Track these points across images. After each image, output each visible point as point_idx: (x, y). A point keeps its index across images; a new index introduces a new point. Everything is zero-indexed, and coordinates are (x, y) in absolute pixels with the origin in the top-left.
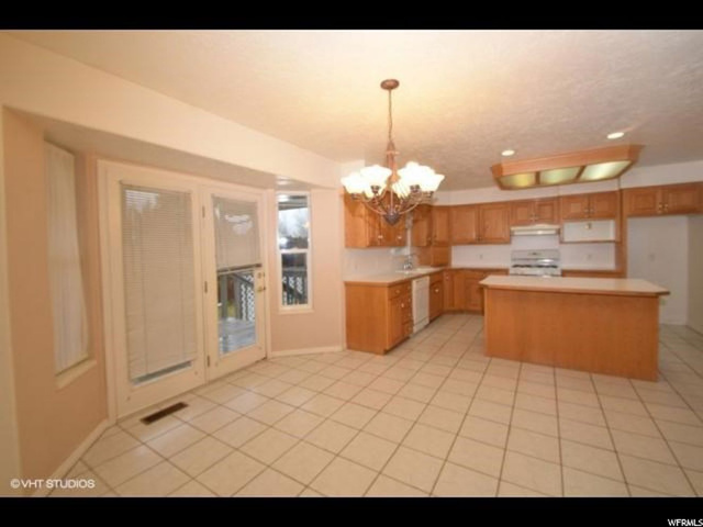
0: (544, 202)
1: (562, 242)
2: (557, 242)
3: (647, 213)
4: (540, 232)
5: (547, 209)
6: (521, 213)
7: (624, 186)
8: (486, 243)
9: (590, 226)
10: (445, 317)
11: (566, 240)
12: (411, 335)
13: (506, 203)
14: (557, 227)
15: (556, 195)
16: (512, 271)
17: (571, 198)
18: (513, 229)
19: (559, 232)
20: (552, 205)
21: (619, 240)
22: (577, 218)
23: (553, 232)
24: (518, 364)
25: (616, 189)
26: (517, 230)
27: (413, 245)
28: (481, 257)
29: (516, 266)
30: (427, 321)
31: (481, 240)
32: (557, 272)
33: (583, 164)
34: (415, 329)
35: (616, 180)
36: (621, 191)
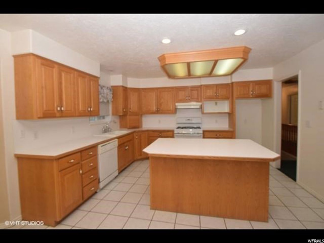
0: (194, 88)
1: (203, 113)
2: (200, 113)
3: (245, 96)
4: (193, 107)
5: (195, 93)
6: (181, 94)
7: (234, 80)
8: (162, 113)
9: (216, 103)
10: (135, 164)
11: (205, 112)
12: (98, 191)
13: (172, 88)
14: (200, 104)
15: (199, 84)
16: (176, 131)
17: (207, 86)
18: (177, 104)
19: (201, 107)
20: (197, 90)
21: (231, 112)
22: (210, 98)
23: (198, 107)
24: (175, 214)
25: (229, 82)
26: (180, 105)
27: (113, 114)
28: (160, 121)
29: (178, 128)
30: (117, 173)
31: (158, 112)
32: (201, 131)
33: (216, 59)
34: (101, 185)
35: (229, 77)
36: (232, 83)
